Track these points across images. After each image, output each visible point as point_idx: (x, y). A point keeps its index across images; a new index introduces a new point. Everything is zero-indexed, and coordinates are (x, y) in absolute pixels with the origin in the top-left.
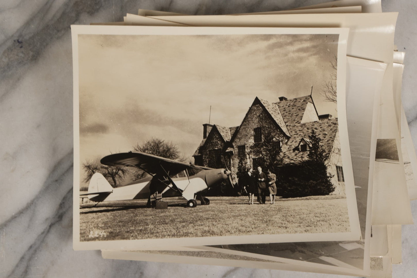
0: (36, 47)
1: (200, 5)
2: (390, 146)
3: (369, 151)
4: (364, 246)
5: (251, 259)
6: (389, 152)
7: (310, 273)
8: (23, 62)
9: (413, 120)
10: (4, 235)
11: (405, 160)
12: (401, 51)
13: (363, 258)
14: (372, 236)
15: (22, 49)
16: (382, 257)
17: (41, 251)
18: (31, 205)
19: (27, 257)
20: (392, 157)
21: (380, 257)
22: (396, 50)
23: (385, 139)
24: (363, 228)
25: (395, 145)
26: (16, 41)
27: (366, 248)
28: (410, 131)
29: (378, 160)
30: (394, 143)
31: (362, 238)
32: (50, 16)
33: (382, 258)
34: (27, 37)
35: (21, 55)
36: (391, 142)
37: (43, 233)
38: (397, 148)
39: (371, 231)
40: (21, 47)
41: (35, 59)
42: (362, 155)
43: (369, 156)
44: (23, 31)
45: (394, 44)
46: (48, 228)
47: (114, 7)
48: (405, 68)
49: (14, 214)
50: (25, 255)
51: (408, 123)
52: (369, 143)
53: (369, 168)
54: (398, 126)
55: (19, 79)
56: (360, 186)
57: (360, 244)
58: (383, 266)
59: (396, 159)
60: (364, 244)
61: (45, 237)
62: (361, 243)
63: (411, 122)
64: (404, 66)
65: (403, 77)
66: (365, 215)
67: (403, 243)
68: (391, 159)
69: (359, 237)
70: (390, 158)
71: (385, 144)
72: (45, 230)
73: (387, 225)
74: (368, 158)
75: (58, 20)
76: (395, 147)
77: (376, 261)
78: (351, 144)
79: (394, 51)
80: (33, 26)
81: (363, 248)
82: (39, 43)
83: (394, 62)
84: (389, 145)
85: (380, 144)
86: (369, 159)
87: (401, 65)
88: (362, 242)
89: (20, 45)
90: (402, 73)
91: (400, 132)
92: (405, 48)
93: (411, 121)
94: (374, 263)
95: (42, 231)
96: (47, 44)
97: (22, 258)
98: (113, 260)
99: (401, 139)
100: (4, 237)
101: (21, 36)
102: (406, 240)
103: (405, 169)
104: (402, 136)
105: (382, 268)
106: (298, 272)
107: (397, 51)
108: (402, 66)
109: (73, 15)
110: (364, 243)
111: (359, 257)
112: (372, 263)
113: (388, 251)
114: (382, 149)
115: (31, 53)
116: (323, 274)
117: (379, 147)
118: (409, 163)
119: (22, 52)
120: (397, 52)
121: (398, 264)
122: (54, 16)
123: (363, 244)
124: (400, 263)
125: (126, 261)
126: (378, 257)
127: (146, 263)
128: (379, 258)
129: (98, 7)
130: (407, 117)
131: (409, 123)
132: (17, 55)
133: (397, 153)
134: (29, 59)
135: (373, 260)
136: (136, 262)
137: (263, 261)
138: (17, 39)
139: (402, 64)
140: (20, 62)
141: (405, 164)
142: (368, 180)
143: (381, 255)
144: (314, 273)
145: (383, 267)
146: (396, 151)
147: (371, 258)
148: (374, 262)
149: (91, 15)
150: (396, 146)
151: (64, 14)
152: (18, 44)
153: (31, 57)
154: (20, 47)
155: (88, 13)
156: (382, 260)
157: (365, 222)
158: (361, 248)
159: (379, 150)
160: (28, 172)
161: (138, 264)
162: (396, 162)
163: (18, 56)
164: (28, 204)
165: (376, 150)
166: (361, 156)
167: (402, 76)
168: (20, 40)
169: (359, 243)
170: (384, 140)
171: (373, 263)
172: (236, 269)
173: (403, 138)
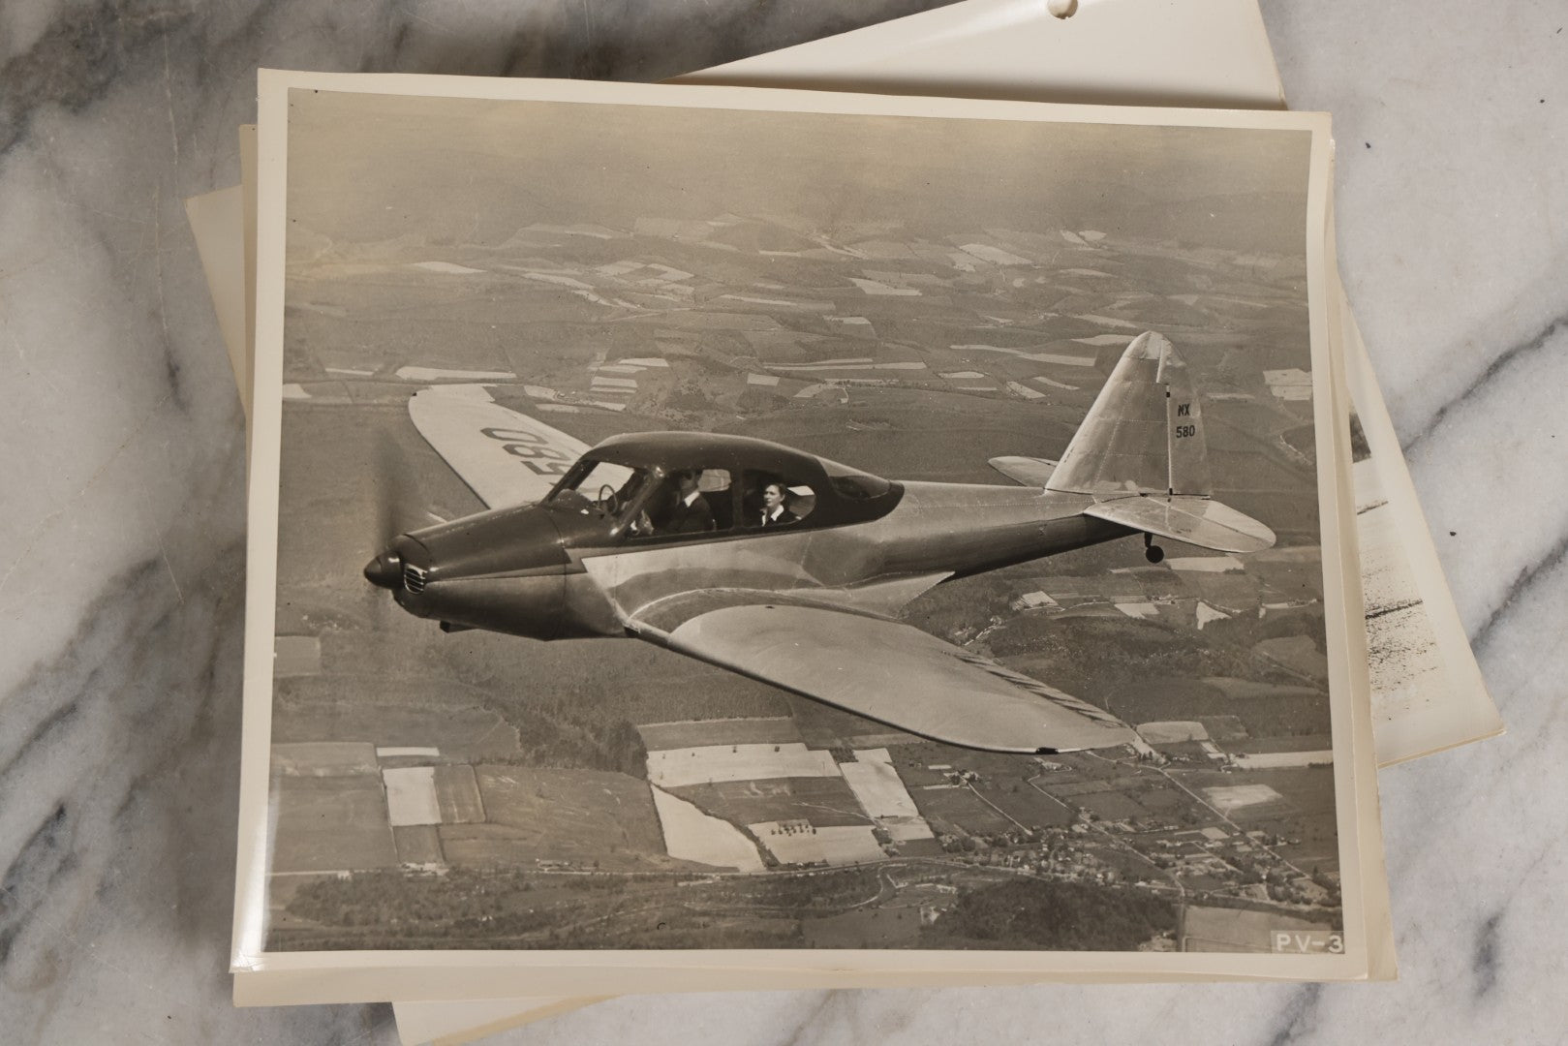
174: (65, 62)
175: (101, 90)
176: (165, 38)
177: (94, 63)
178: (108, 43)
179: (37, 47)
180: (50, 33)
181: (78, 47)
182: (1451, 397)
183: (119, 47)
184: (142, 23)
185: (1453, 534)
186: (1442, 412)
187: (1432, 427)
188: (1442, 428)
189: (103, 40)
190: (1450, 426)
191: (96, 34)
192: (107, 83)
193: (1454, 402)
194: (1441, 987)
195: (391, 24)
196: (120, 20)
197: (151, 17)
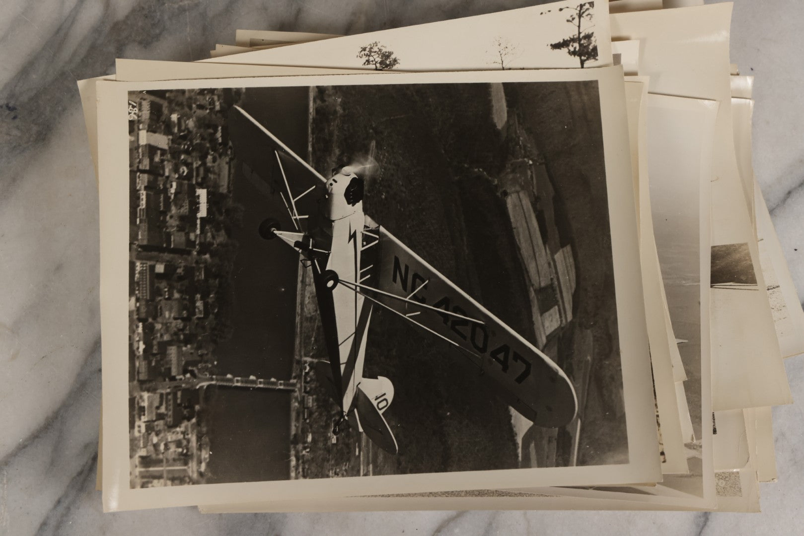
0: (43, 116)
1: (354, 14)
2: (737, 258)
3: (698, 271)
4: (701, 452)
5: (486, 494)
6: (737, 270)
7: (603, 511)
8: (20, 145)
9: (778, 205)
10: (5, 482)
11: (768, 283)
12: (745, 74)
13: (701, 476)
14: (715, 431)
15: (17, 121)
16: (738, 470)
17: (79, 509)
18: (53, 422)
19: (53, 522)
20: (743, 278)
21: (735, 470)
22: (736, 73)
23: (727, 245)
24: (697, 417)
25: (748, 254)
26: (4, 107)
27: (705, 456)
28: (775, 225)
29: (717, 285)
30: (746, 251)
31: (694, 438)
32: (66, 54)
33: (738, 473)
34: (24, 98)
35: (15, 132)
36: (740, 250)
37: (80, 474)
38: (751, 261)
39: (714, 422)
40: (15, 118)
41: (44, 140)
42: (685, 279)
43: (699, 281)
44: (15, 86)
45: (731, 63)
46: (90, 462)
47: (188, 29)
48: (755, 106)
49: (21, 440)
50: (48, 518)
51: (769, 210)
52: (697, 255)
53: (699, 303)
54: (751, 219)
55: (14, 180)
56: (687, 339)
57: (694, 449)
58: (741, 488)
59: (753, 281)
60: (700, 449)
61: (85, 480)
62: (695, 447)
63: (774, 209)
64: (754, 102)
65: (753, 125)
66: (698, 392)
67: (777, 440)
68: (742, 283)
69: (690, 437)
70: (739, 281)
71: (729, 254)
72: (84, 466)
73: (743, 410)
74: (696, 284)
75: (82, 60)
76: (747, 258)
77: (727, 479)
78: (663, 260)
79: (732, 75)
80: (34, 76)
81: (699, 457)
82: (48, 109)
83: (732, 97)
84: (737, 256)
85: (717, 255)
86: (699, 285)
87: (748, 100)
88: (697, 446)
89: (13, 114)
90: (751, 116)
91: (755, 229)
92: (752, 69)
93: (774, 206)
94: (724, 483)
95: (79, 469)
96: (64, 110)
97: (44, 524)
98: (220, 514)
99: (759, 243)
100: (6, 486)
101: (12, 96)
102: (783, 434)
103: (770, 299)
104: (759, 237)
105: (740, 491)
106: (579, 513)
107: (738, 74)
108: (751, 102)
109: (112, 49)
110: (701, 447)
111: (693, 475)
112: (720, 484)
113: (749, 457)
114: (721, 264)
115: (35, 129)
116: (628, 512)
117: (718, 262)
118: (777, 287)
119: (17, 128)
120: (737, 76)
121: (770, 481)
122: (75, 54)
123: (698, 448)
124: (773, 479)
125: (245, 515)
126: (731, 470)
127: (284, 516)
128: (733, 473)
129: (157, 31)
130: (767, 200)
131: (772, 211)
132: (8, 134)
133: (753, 269)
134: (32, 139)
135: (721, 477)
136: (264, 516)
137: (510, 496)
138: (6, 102)
139: (750, 99)
140: (15, 147)
141: (768, 289)
142: (700, 326)
143: (734, 468)
144: (610, 512)
145: (742, 490)
146: (751, 265)
147: (716, 474)
148: (722, 481)
149: (145, 47)
150: (750, 257)
151: (93, 48)
152: (8, 112)
153: (34, 136)
154: (12, 117)
155: (140, 43)
156: (739, 477)
157: (700, 406)
158: (696, 456)
159: (718, 267)
160: (43, 357)
161: (269, 521)
162: (752, 287)
163: (10, 135)
164: (47, 418)
165: (712, 267)
166: (684, 282)
167: (750, 123)
168: (10, 105)
169: (690, 448)
170: (725, 246)
171: (722, 483)
172: (460, 515)
173: (761, 240)
174: (140, 24)
175: (157, 37)
176: (187, 13)
177: (154, 25)
178: (160, 15)
179: (127, 17)
180: (133, 11)
181: (146, 17)
182: (793, 186)
183: (166, 17)
184: (176, 6)
185: (796, 250)
186: (789, 193)
187: (784, 200)
188: (789, 201)
189: (158, 14)
190: (793, 200)
191: (155, 11)
192: (160, 34)
193: (795, 189)
194: (796, 462)
195: (293, 8)
196: (166, 5)
197: (181, 3)
